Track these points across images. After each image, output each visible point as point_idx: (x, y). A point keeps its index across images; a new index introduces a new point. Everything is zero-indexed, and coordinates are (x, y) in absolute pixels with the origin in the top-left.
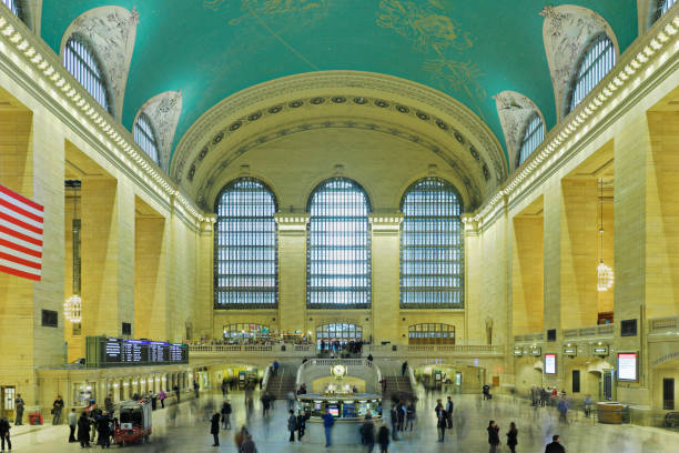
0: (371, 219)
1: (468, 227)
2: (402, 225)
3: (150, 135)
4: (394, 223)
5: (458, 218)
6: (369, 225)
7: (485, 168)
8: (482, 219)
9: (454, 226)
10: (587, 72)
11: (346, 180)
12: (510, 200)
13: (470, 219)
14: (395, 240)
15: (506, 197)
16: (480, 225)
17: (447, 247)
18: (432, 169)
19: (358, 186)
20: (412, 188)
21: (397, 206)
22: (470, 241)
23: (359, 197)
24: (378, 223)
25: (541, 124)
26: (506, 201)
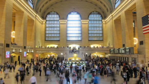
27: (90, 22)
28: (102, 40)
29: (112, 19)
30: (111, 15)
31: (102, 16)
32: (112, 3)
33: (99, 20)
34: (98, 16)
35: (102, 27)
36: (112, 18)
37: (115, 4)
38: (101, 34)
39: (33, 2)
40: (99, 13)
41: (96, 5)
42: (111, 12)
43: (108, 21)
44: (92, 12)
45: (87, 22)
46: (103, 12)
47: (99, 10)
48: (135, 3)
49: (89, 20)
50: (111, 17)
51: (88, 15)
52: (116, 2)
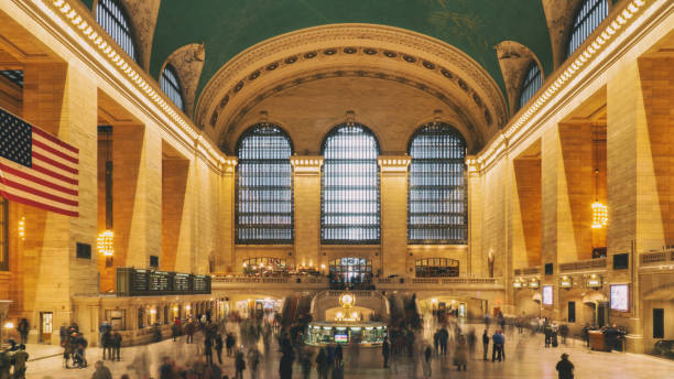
0: (380, 162)
1: (471, 169)
2: (409, 167)
3: (176, 84)
4: (402, 165)
5: (462, 161)
6: (378, 167)
7: (487, 113)
8: (484, 161)
9: (458, 168)
10: (582, 22)
11: (357, 125)
12: (511, 142)
13: (474, 161)
14: (403, 180)
15: (507, 141)
16: (482, 167)
17: (452, 188)
18: (438, 115)
19: (368, 131)
20: (419, 132)
21: (405, 149)
22: (474, 181)
23: (369, 141)
24: (387, 165)
25: (539, 72)
26: (507, 144)
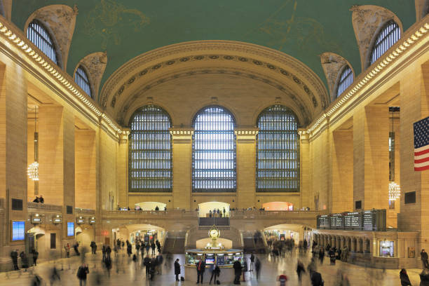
27: (261, 137)
28: (297, 190)
29: (328, 128)
30: (325, 115)
31: (297, 120)
32: (329, 81)
33: (289, 132)
34: (285, 118)
35: (298, 152)
36: (328, 124)
37: (339, 84)
38: (293, 170)
39: (91, 79)
40: (289, 112)
41: (281, 88)
42: (325, 108)
43: (314, 134)
44: (267, 108)
45: (254, 137)
46: (302, 108)
47: (288, 102)
48: (399, 82)
49: (260, 131)
50: (326, 122)
51: (256, 116)
52: (342, 79)
